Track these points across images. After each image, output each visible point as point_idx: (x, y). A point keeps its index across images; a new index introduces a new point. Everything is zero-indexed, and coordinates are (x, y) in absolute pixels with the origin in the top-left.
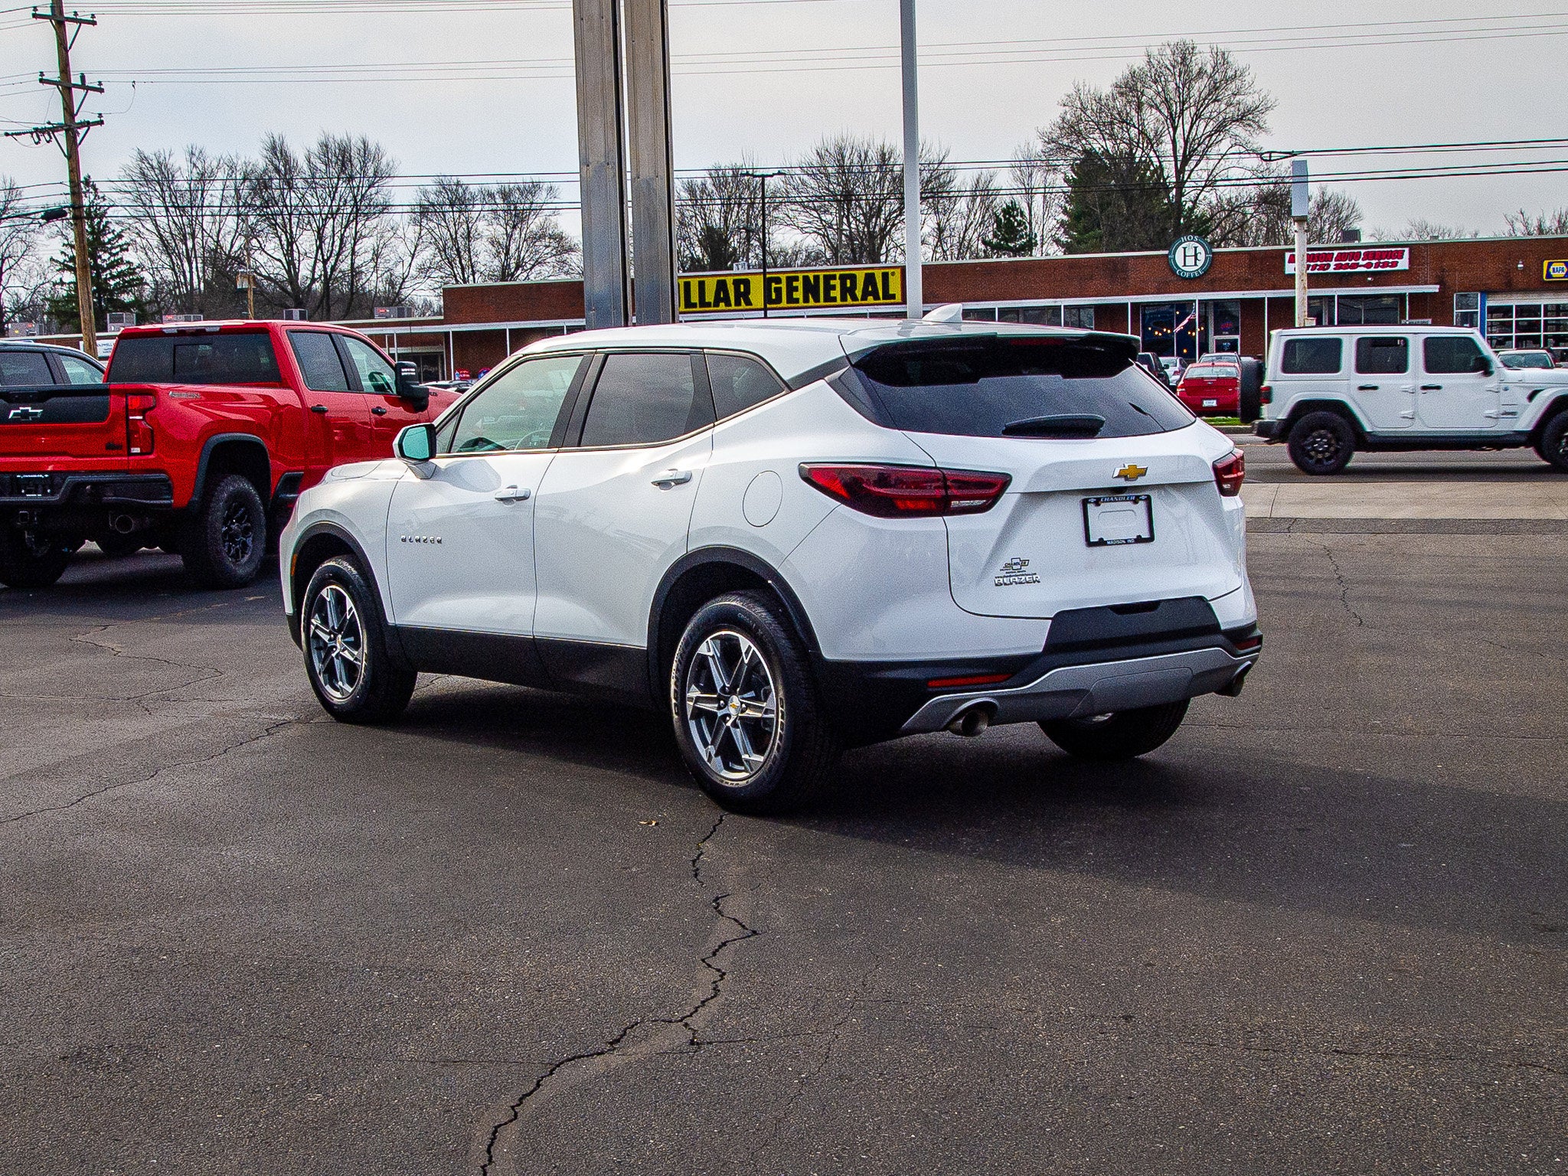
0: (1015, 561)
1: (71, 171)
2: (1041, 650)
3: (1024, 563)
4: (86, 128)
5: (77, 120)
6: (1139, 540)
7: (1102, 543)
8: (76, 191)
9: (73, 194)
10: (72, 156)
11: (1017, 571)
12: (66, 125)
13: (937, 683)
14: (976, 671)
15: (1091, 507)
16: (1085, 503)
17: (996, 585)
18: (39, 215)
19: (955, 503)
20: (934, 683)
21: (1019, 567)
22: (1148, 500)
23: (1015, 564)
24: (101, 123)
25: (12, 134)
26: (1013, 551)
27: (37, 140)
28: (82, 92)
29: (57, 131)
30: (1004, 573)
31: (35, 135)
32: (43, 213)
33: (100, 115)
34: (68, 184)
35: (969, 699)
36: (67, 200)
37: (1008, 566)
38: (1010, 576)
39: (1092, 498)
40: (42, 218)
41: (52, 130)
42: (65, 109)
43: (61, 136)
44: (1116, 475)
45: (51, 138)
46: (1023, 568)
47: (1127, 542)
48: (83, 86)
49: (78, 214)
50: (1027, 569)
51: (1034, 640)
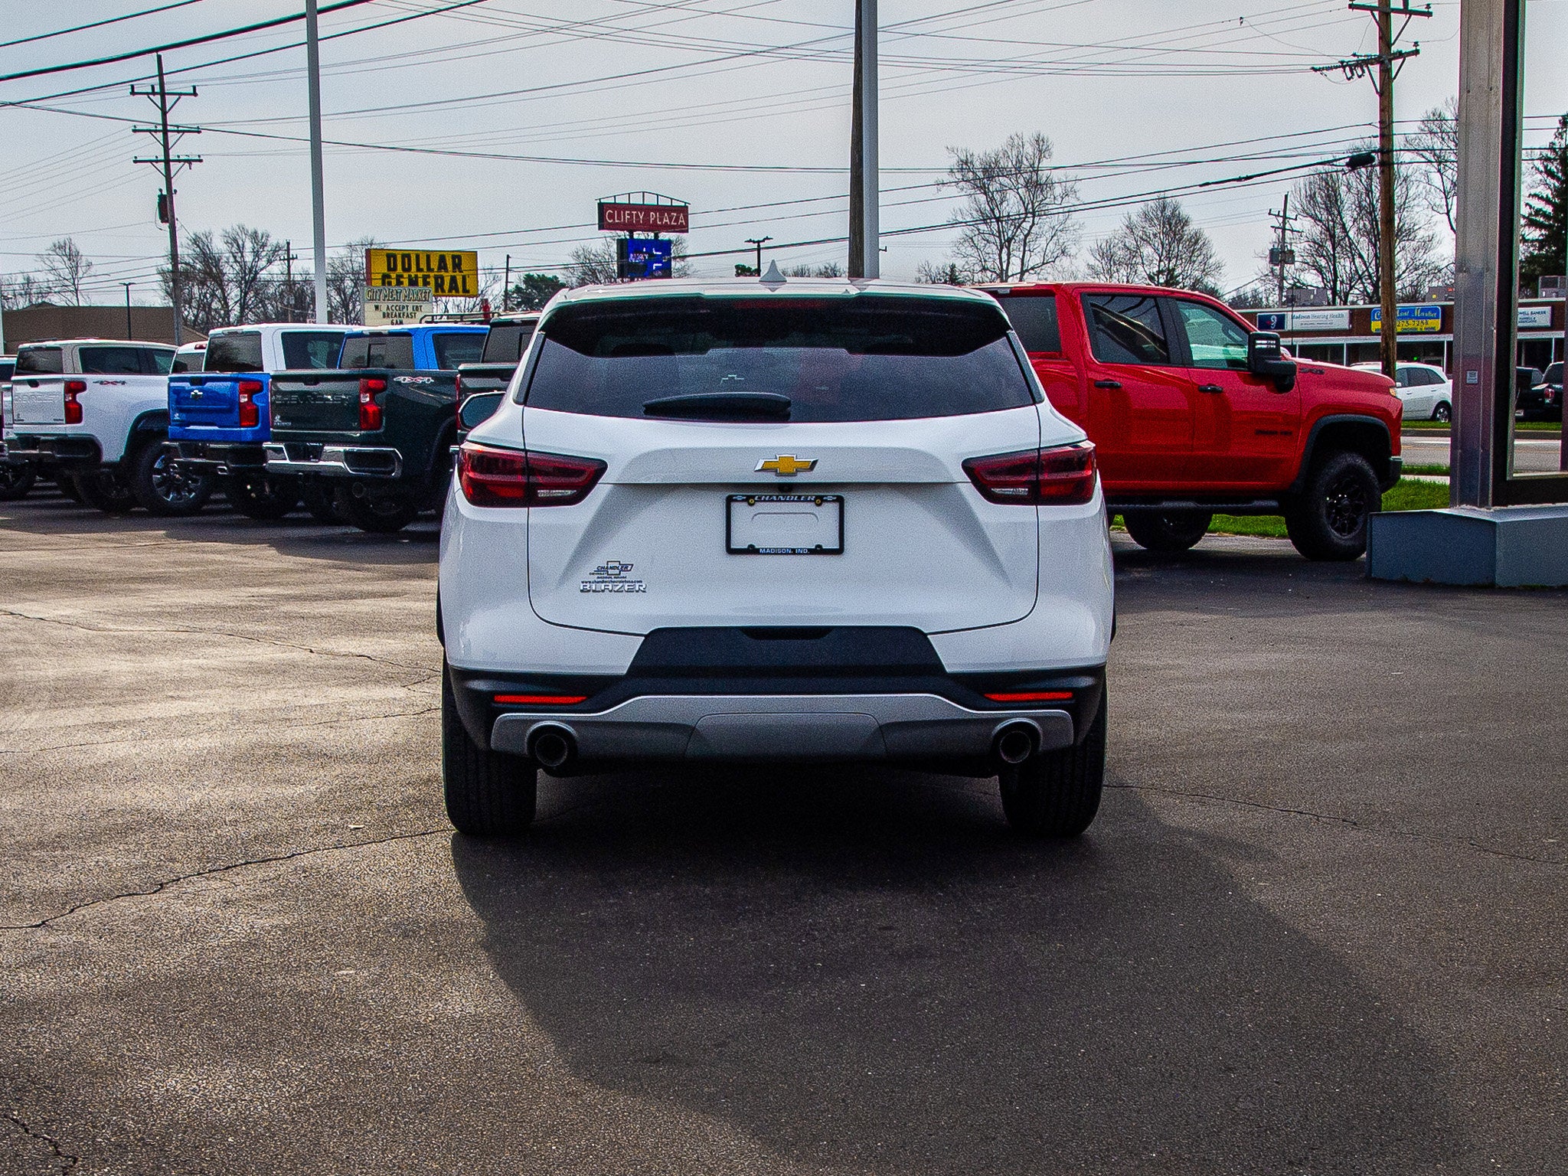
0: (610, 565)
1: (1382, 110)
2: (625, 672)
3: (625, 568)
4: (1401, 60)
5: (1394, 49)
6: (818, 551)
7: (752, 550)
8: (1386, 132)
9: (1382, 136)
10: (1385, 93)
11: (614, 575)
12: (1380, 57)
13: (507, 698)
14: (536, 688)
15: (736, 507)
16: (730, 500)
17: (582, 591)
18: (1343, 162)
19: (542, 493)
20: (503, 698)
21: (617, 572)
22: (840, 500)
23: (611, 568)
24: (1416, 52)
25: (1319, 70)
26: (608, 553)
27: (1349, 75)
28: (1403, 17)
29: (1372, 64)
30: (594, 578)
31: (1347, 69)
32: (1348, 160)
33: (1416, 44)
34: (1378, 125)
35: (538, 721)
36: (1376, 143)
37: (601, 570)
38: (603, 582)
39: (740, 495)
40: (1347, 165)
41: (1364, 63)
42: (1380, 38)
43: (1375, 69)
44: (759, 467)
45: (1363, 71)
46: (623, 574)
47: (794, 552)
48: (1405, 10)
49: (1385, 159)
50: (629, 576)
51: (618, 658)
